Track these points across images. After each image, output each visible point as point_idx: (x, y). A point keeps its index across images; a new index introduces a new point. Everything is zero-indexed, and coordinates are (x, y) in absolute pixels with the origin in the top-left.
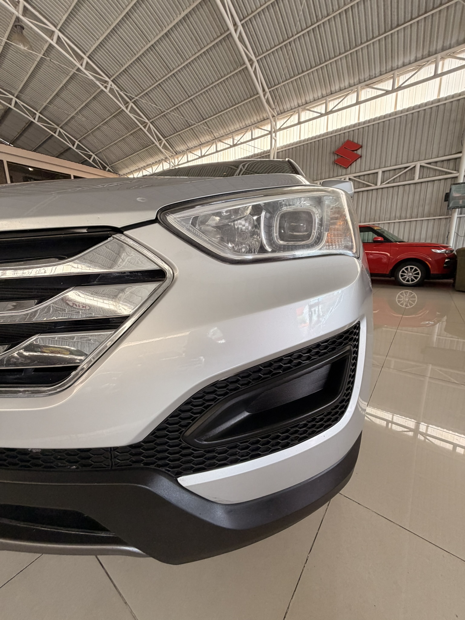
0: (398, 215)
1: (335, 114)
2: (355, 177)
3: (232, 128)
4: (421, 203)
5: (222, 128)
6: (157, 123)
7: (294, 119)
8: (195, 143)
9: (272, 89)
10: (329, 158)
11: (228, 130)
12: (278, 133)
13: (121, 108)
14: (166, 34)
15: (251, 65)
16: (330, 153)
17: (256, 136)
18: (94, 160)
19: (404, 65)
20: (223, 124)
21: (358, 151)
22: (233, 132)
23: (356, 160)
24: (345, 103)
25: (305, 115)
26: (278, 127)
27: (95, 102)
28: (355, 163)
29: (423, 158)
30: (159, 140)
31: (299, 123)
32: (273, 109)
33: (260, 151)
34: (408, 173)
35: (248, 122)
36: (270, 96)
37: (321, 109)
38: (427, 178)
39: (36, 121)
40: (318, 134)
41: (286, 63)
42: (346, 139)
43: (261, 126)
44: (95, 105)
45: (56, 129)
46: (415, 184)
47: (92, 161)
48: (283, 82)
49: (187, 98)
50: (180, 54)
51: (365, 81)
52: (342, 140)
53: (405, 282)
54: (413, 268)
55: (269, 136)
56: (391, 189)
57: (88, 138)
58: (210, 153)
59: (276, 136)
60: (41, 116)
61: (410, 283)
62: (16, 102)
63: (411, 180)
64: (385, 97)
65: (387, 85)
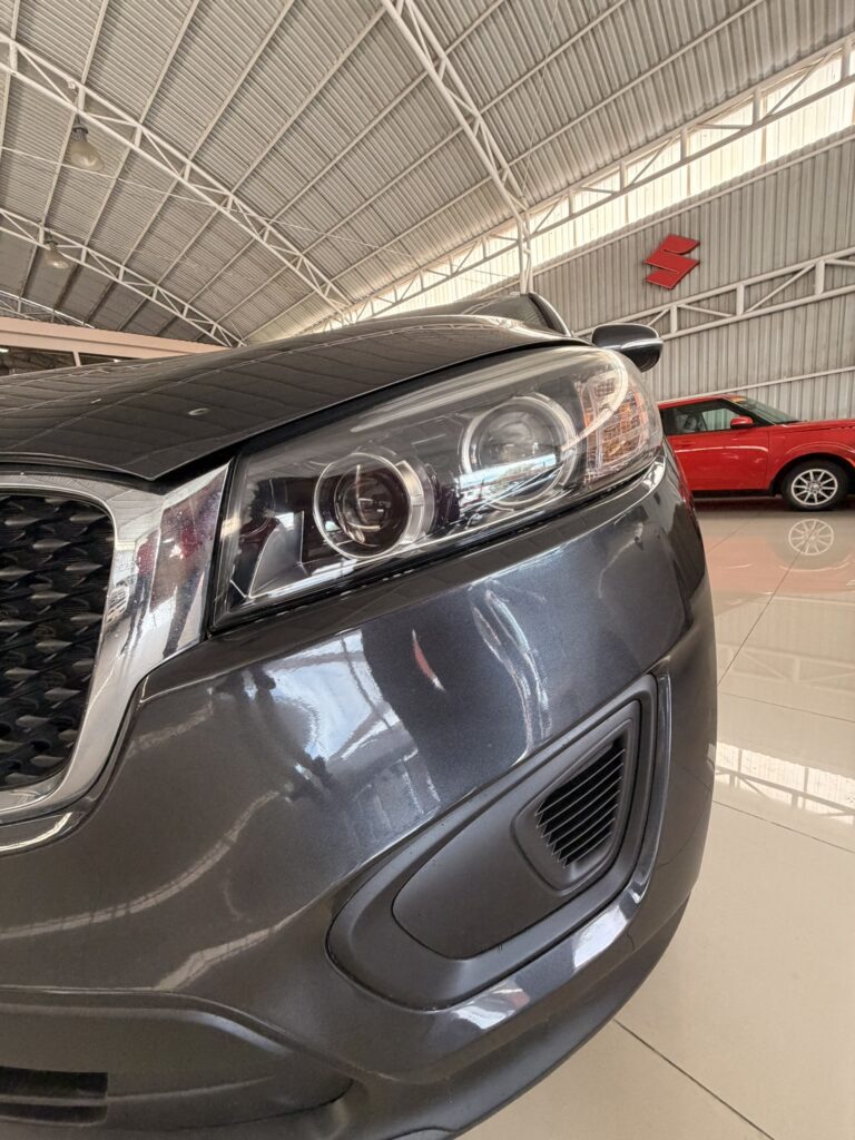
0: (785, 367)
1: (642, 188)
2: (689, 304)
3: (448, 245)
4: (834, 338)
5: (430, 247)
6: (316, 254)
7: (562, 210)
8: (385, 280)
9: (516, 161)
10: (634, 274)
11: (440, 250)
12: (533, 242)
13: (252, 238)
14: (317, 98)
15: (472, 126)
16: (636, 265)
17: (494, 252)
18: (217, 333)
19: (775, 71)
20: (432, 240)
21: (692, 253)
22: (451, 251)
23: (689, 272)
24: (659, 166)
25: (582, 200)
26: (532, 230)
27: (211, 234)
28: (687, 276)
29: (830, 248)
30: (322, 283)
31: (572, 216)
32: (519, 198)
33: (501, 279)
34: (801, 283)
35: (476, 229)
36: (511, 175)
37: (613, 184)
38: (841, 287)
39: (119, 281)
40: (610, 231)
41: (536, 108)
42: (667, 232)
43: (501, 231)
44: (210, 238)
45: (153, 288)
46: (818, 302)
47: (215, 335)
48: (534, 145)
49: (362, 204)
50: (343, 128)
51: (696, 116)
52: (658, 236)
53: (804, 503)
54: (819, 473)
55: (517, 249)
56: (768, 318)
57: (204, 297)
58: (412, 293)
59: (529, 247)
60: (128, 270)
61: (817, 503)
62: (88, 254)
63: (808, 296)
64: (741, 139)
65: (743, 116)
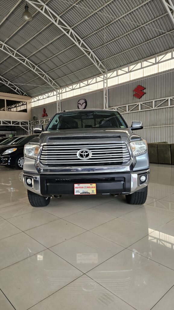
2: (143, 103)
7: (115, 74)
10: (131, 93)
11: (85, 77)
12: (108, 80)
13: (31, 70)
16: (132, 91)
17: (98, 81)
19: (160, 52)
21: (144, 90)
22: (88, 78)
24: (137, 68)
25: (120, 72)
26: (108, 77)
28: (143, 96)
30: (51, 81)
31: (117, 76)
34: (166, 102)
36: (101, 64)
37: (127, 70)
40: (126, 81)
42: (139, 84)
43: (100, 76)
46: (170, 107)
49: (63, 64)
50: (58, 49)
51: (144, 58)
52: (137, 85)
56: (159, 110)
58: (77, 88)
63: (167, 106)
64: (153, 66)
65: (153, 60)
